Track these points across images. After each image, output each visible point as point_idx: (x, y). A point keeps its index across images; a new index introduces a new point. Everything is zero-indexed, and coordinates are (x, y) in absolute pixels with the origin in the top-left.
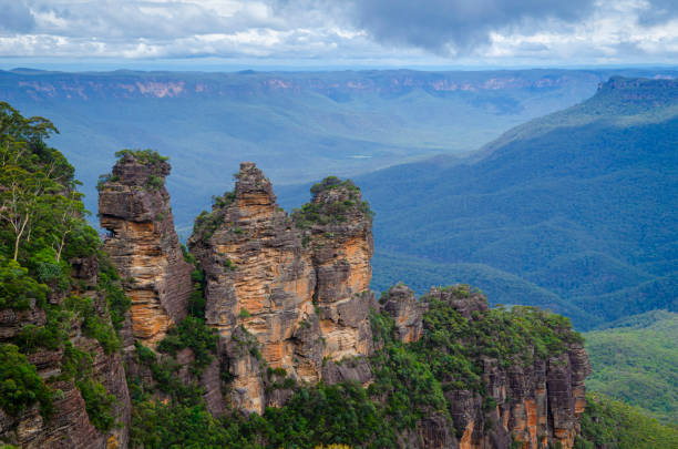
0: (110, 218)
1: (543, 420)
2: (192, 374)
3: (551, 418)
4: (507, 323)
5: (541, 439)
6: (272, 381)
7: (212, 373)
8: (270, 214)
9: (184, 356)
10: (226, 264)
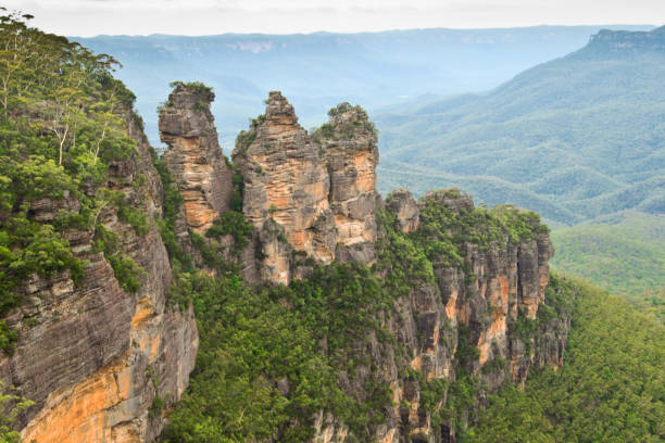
0: (167, 135)
1: (514, 291)
2: (232, 253)
3: (520, 289)
4: (488, 217)
5: (511, 305)
6: (295, 259)
7: (248, 253)
8: (293, 132)
9: (227, 240)
10: (259, 171)
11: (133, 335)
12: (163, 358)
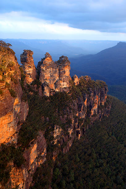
0: (22, 62)
1: (99, 99)
2: (37, 89)
3: (101, 99)
5: (99, 102)
6: (51, 91)
9: (35, 86)
10: (43, 70)
11: (14, 107)
12: (21, 112)
